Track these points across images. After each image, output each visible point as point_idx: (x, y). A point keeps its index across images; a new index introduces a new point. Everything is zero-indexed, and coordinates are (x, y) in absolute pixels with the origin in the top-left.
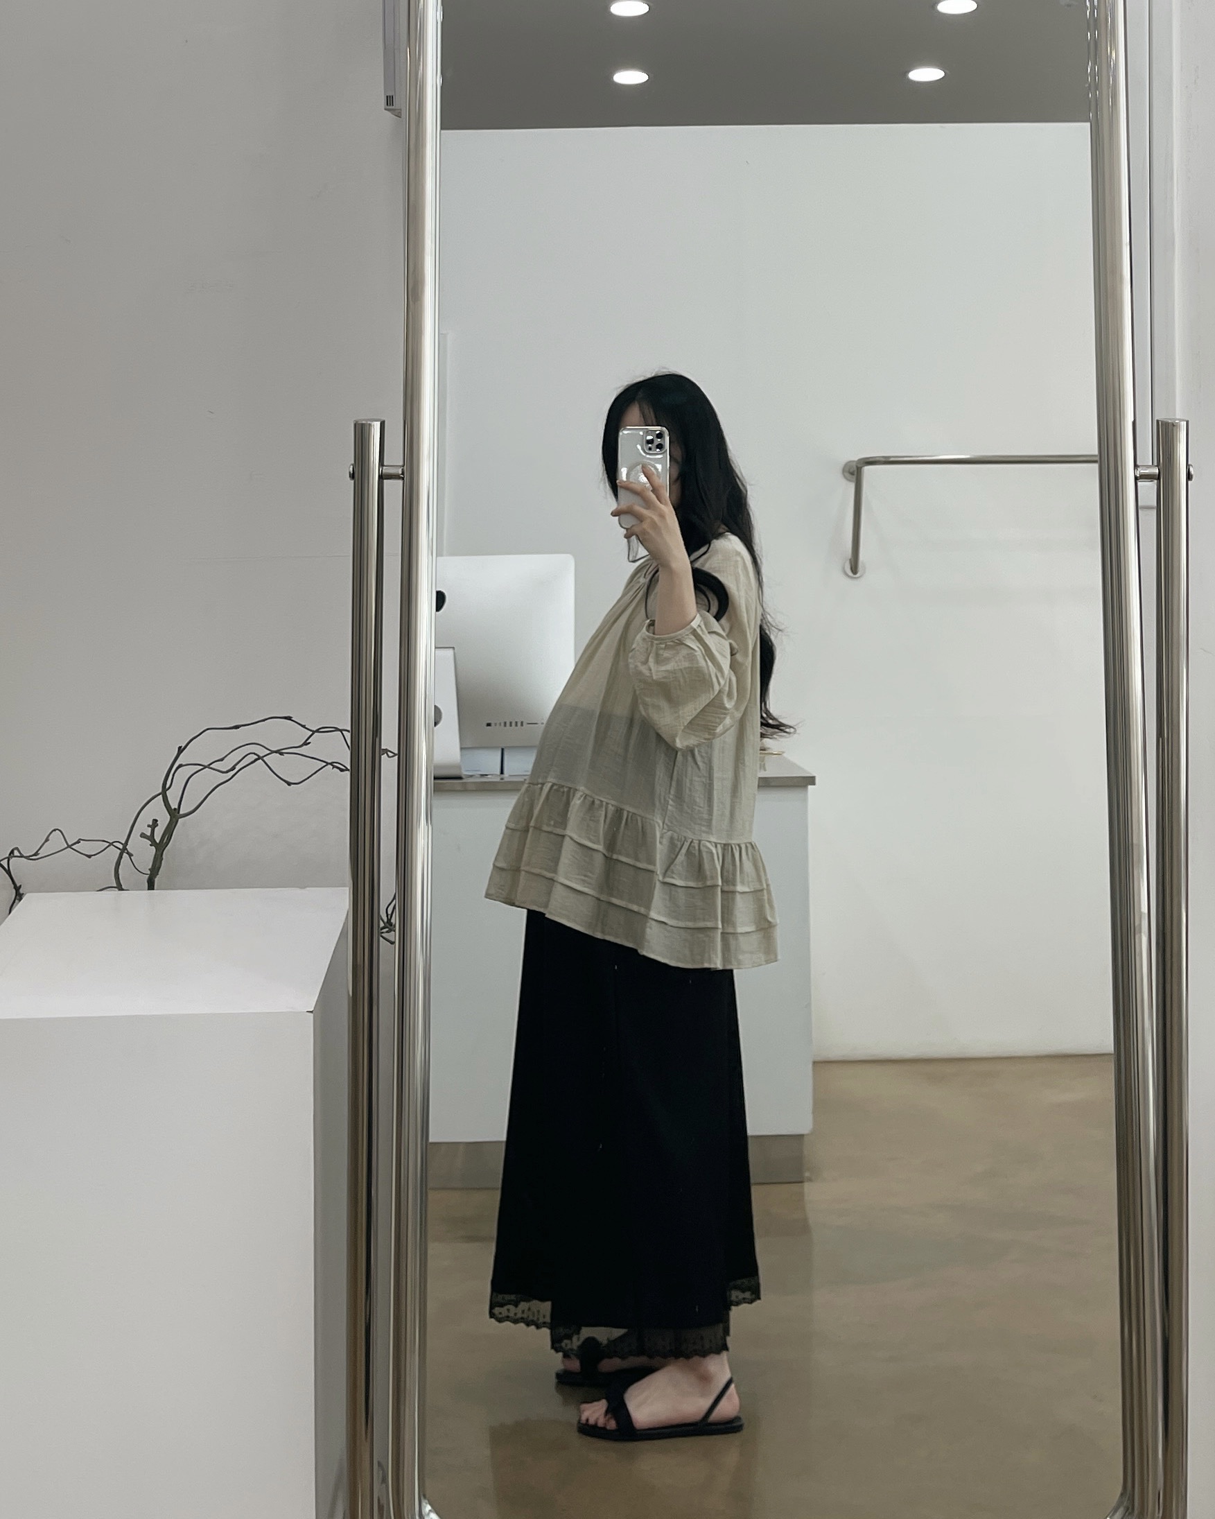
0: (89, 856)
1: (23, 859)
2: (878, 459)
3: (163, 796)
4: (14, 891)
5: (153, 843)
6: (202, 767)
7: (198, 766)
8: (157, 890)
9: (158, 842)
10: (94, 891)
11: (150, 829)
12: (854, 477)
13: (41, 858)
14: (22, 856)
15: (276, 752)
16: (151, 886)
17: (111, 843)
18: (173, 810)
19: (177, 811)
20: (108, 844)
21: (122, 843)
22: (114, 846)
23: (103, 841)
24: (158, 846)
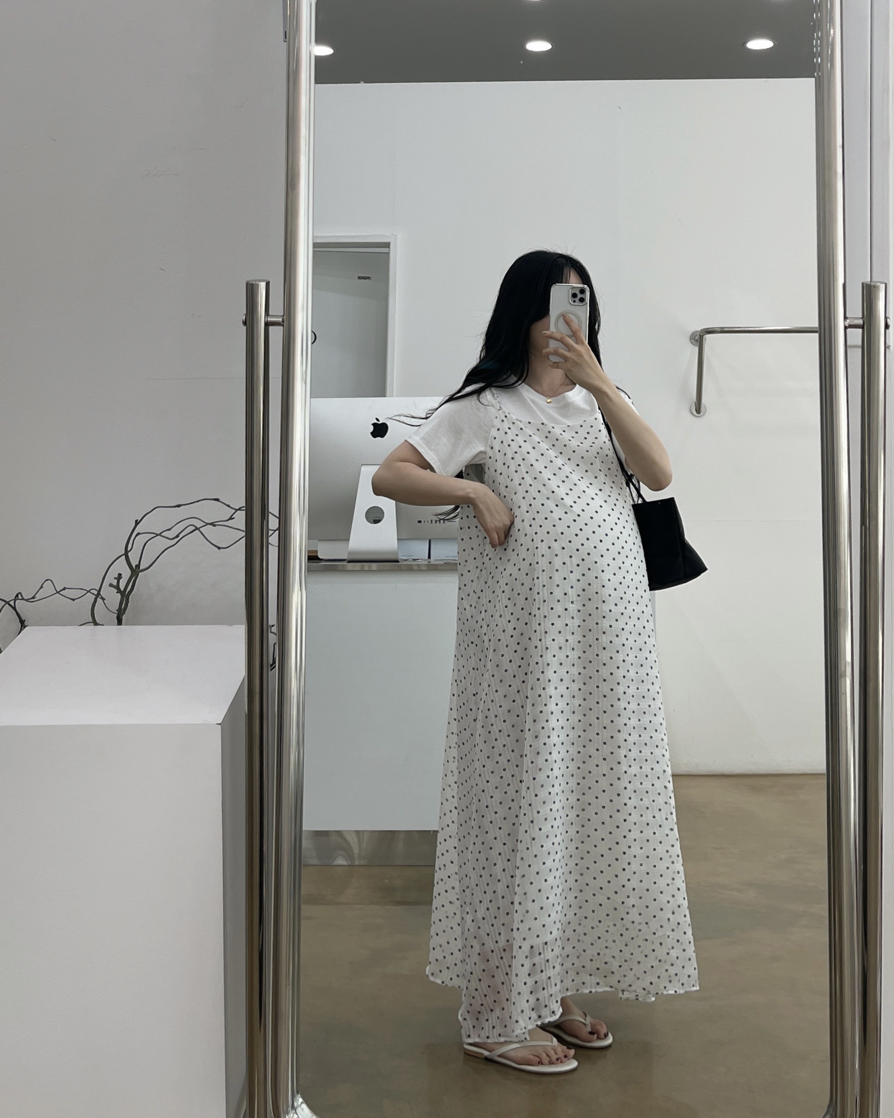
0: (73, 600)
1: (24, 601)
2: (716, 329)
3: (125, 556)
4: (20, 625)
5: (119, 591)
6: (155, 535)
7: (152, 534)
8: (124, 625)
9: (122, 588)
10: (76, 625)
11: (116, 580)
12: (699, 342)
13: (38, 600)
14: (23, 599)
15: (210, 524)
16: (120, 622)
17: (89, 591)
18: (134, 567)
19: (138, 567)
20: (86, 592)
21: (96, 590)
22: (91, 593)
23: (84, 590)
24: (122, 593)
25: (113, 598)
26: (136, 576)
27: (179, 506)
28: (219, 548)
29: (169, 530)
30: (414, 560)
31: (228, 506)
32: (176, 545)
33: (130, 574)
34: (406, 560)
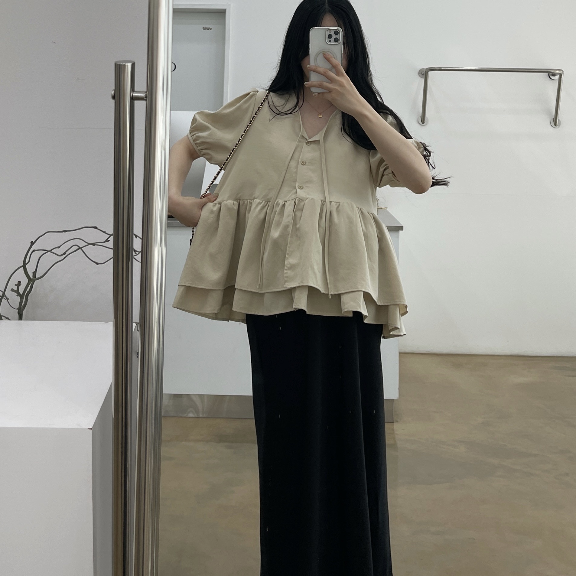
6: (47, 252)
7: (44, 251)
8: (23, 320)
9: (21, 293)
11: (16, 287)
15: (91, 244)
16: (20, 318)
19: (34, 276)
21: (2, 292)
24: (21, 296)
25: (15, 300)
26: (32, 283)
27: (65, 231)
28: (95, 263)
29: (58, 248)
31: (103, 232)
32: (64, 260)
33: (28, 281)
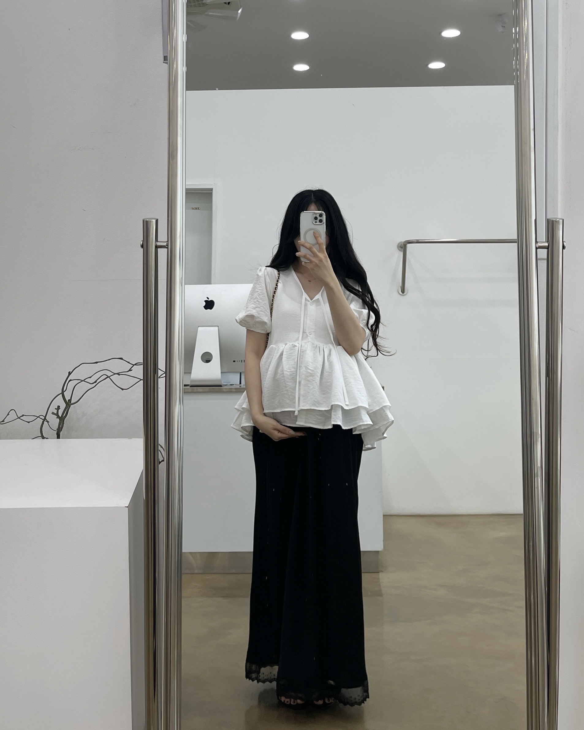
0: (29, 422)
2: (413, 241)
3: (62, 394)
5: (58, 417)
6: (81, 381)
8: (61, 439)
9: (60, 416)
10: (30, 439)
11: (56, 410)
12: (403, 250)
13: (6, 423)
15: (117, 374)
16: (58, 437)
17: (38, 417)
18: (67, 401)
19: (70, 401)
20: (37, 417)
21: (44, 416)
22: (39, 418)
23: (34, 416)
24: (60, 418)
25: (54, 422)
26: (69, 407)
27: (96, 363)
28: (123, 389)
29: (90, 377)
30: (231, 385)
31: (129, 362)
32: (95, 388)
33: (65, 406)
34: (226, 385)
